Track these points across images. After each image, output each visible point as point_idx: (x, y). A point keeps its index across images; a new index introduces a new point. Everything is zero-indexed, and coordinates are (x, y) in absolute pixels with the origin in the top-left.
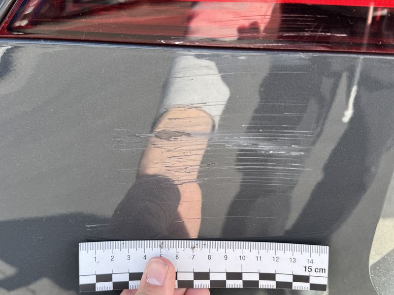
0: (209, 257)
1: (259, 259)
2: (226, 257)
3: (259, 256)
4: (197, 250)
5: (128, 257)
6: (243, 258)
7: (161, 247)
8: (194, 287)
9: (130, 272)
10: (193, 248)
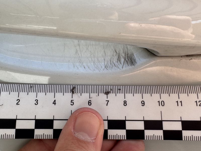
0: (125, 103)
1: (180, 104)
2: (143, 103)
3: (179, 101)
4: (111, 96)
5: (35, 102)
6: (162, 103)
7: (73, 92)
8: (109, 138)
9: (36, 118)
10: (107, 93)
